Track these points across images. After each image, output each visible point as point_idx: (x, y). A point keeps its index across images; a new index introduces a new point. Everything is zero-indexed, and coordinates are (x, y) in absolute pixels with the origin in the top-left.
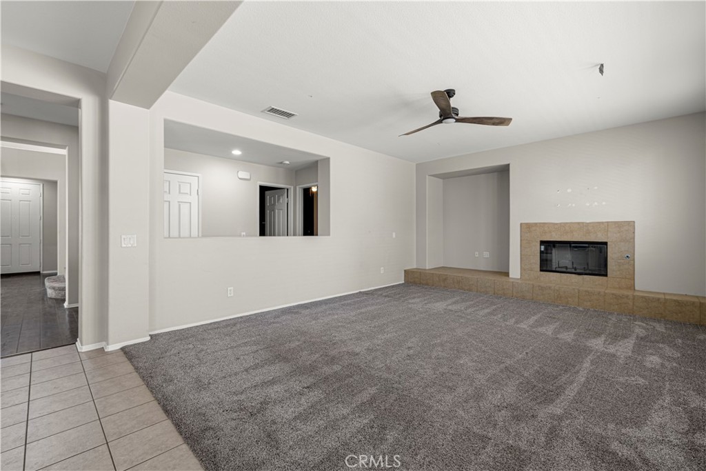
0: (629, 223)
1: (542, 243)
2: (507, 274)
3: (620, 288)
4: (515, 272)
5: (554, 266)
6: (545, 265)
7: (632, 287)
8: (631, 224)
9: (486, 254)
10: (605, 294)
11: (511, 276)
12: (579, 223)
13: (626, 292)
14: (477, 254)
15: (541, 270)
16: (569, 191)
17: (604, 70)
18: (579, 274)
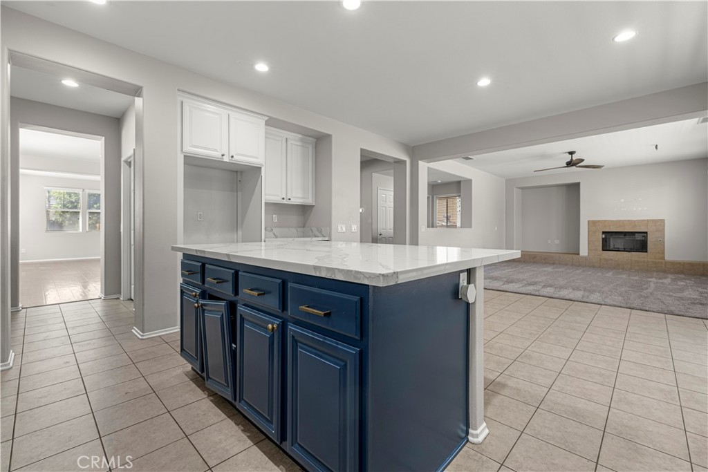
0: (661, 220)
1: (604, 233)
2: (579, 254)
3: (655, 259)
4: (584, 251)
5: (612, 247)
6: (606, 246)
7: (664, 258)
8: (663, 221)
9: (557, 242)
10: (648, 262)
11: (581, 254)
12: (629, 221)
13: (661, 261)
14: (549, 242)
15: (603, 250)
16: (622, 200)
17: (658, 147)
18: (629, 251)
